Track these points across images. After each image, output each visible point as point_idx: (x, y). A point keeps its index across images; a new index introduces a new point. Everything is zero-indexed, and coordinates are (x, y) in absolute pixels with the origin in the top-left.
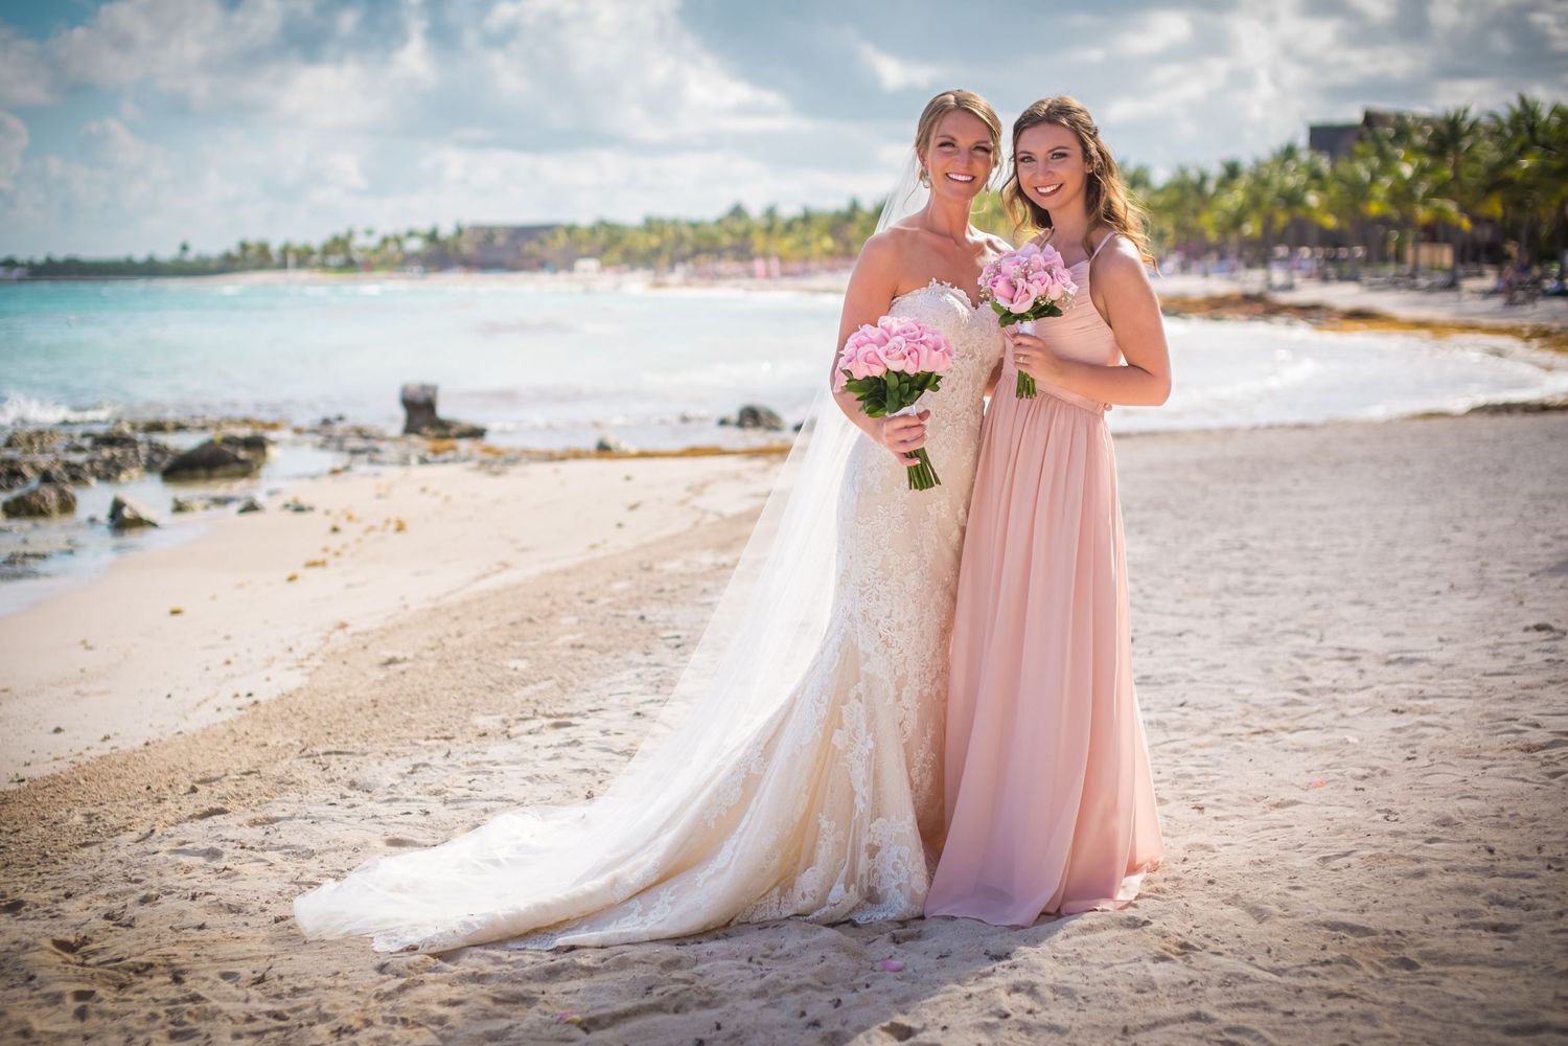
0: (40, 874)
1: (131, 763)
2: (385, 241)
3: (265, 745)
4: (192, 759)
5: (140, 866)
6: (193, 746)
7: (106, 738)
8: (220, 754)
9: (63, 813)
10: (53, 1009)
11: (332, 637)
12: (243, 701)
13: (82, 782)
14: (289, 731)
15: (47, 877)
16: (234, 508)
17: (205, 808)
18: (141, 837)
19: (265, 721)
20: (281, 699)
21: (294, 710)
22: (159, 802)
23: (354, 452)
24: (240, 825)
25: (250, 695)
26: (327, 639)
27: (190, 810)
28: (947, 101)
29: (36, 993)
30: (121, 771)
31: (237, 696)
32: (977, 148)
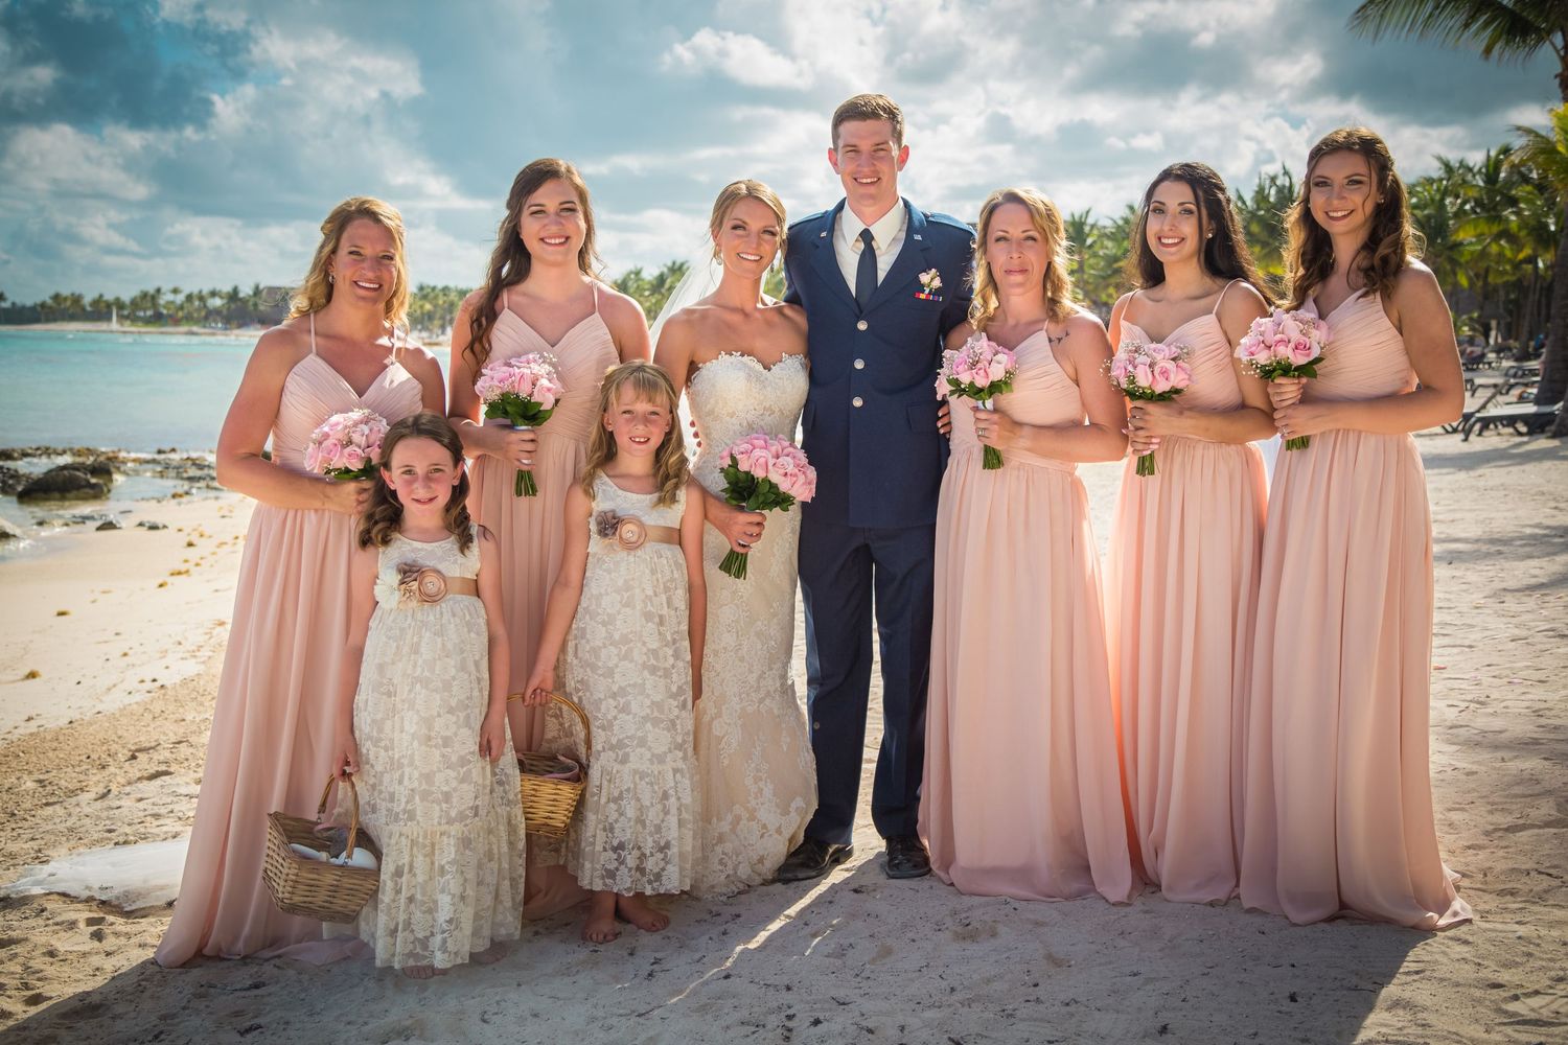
0: (13, 829)
1: (61, 738)
2: (189, 298)
3: (184, 720)
4: (120, 733)
5: (108, 818)
6: (116, 723)
7: (29, 719)
8: (144, 729)
9: (13, 779)
10: (70, 933)
11: (215, 632)
12: (149, 685)
13: (21, 754)
14: (202, 708)
15: (21, 831)
16: (92, 525)
17: (152, 771)
18: (98, 796)
19: (176, 701)
20: (185, 682)
21: (201, 691)
22: (104, 767)
23: (190, 479)
24: (187, 783)
25: (154, 680)
26: (210, 634)
27: (135, 773)
28: (739, 189)
29: (51, 922)
30: (55, 744)
31: (142, 681)
32: (765, 231)
